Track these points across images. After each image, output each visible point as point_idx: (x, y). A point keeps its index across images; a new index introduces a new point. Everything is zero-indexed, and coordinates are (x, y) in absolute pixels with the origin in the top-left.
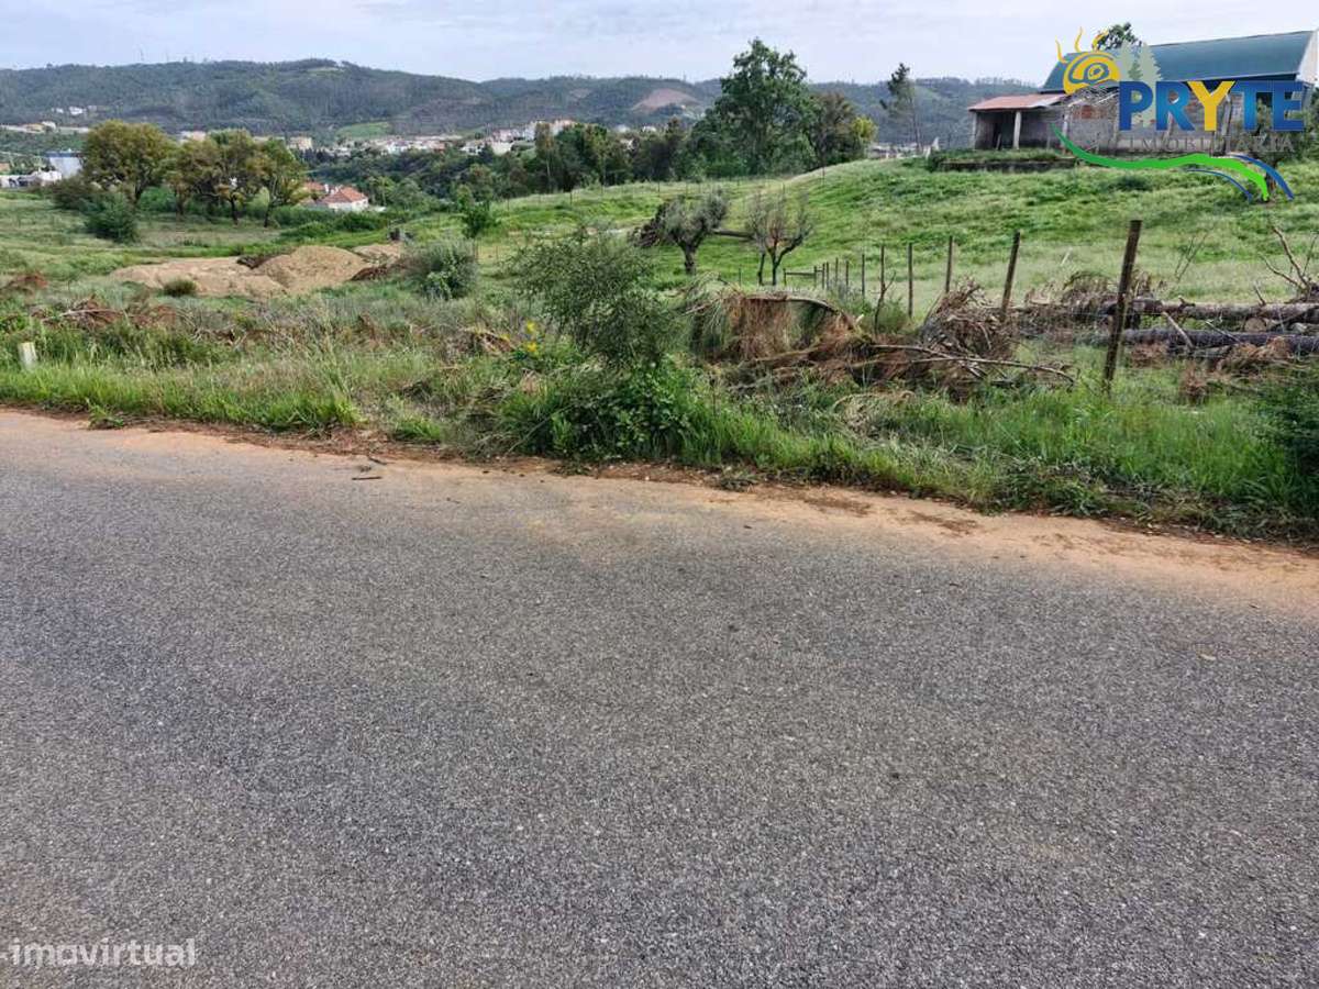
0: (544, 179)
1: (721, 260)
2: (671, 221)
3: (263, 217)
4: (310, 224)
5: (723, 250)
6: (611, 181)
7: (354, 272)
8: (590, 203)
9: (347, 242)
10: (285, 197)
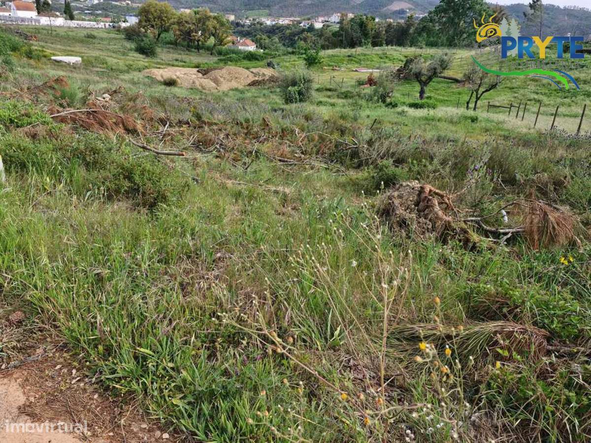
0: (341, 41)
1: (438, 92)
2: (414, 67)
3: (210, 50)
4: (231, 55)
5: (440, 86)
6: (375, 44)
7: (249, 82)
8: (365, 55)
9: (246, 66)
10: (221, 42)
